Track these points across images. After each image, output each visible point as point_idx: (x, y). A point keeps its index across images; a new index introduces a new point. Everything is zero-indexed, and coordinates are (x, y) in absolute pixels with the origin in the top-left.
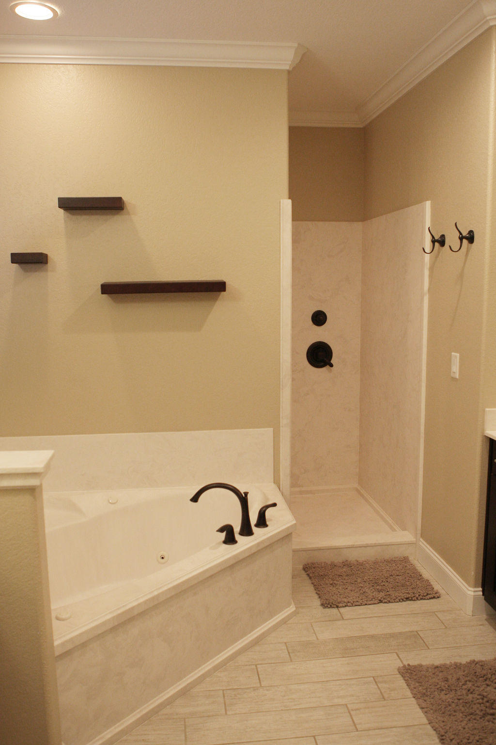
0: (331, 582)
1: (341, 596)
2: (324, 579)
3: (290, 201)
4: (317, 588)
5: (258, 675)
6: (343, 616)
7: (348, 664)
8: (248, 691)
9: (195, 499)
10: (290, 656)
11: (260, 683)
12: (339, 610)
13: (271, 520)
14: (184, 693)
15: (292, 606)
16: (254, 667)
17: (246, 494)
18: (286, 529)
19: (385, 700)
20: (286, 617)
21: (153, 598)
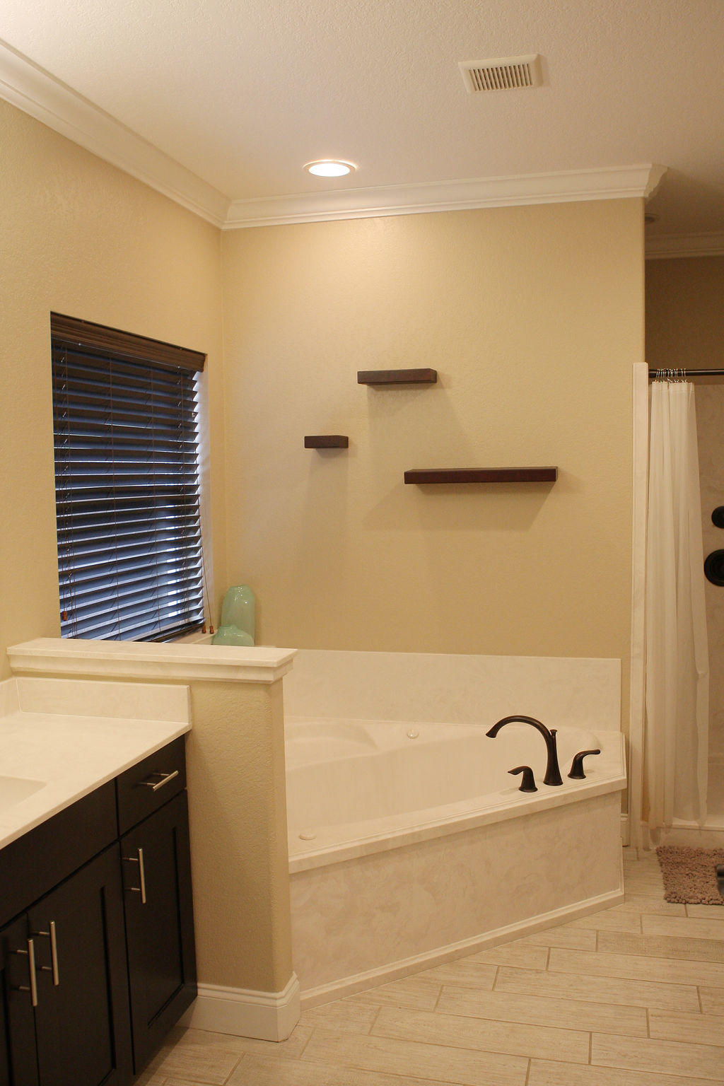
0: (687, 873)
1: (696, 891)
2: (680, 868)
3: (646, 365)
4: (666, 878)
5: (548, 958)
6: (688, 913)
7: (670, 966)
8: (529, 972)
9: (492, 734)
10: (597, 944)
11: (547, 966)
12: (685, 906)
13: (591, 771)
14: (450, 959)
15: (619, 889)
16: (547, 949)
17: (554, 732)
18: (609, 783)
19: (701, 1013)
20: (609, 901)
21: (413, 835)
